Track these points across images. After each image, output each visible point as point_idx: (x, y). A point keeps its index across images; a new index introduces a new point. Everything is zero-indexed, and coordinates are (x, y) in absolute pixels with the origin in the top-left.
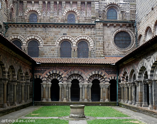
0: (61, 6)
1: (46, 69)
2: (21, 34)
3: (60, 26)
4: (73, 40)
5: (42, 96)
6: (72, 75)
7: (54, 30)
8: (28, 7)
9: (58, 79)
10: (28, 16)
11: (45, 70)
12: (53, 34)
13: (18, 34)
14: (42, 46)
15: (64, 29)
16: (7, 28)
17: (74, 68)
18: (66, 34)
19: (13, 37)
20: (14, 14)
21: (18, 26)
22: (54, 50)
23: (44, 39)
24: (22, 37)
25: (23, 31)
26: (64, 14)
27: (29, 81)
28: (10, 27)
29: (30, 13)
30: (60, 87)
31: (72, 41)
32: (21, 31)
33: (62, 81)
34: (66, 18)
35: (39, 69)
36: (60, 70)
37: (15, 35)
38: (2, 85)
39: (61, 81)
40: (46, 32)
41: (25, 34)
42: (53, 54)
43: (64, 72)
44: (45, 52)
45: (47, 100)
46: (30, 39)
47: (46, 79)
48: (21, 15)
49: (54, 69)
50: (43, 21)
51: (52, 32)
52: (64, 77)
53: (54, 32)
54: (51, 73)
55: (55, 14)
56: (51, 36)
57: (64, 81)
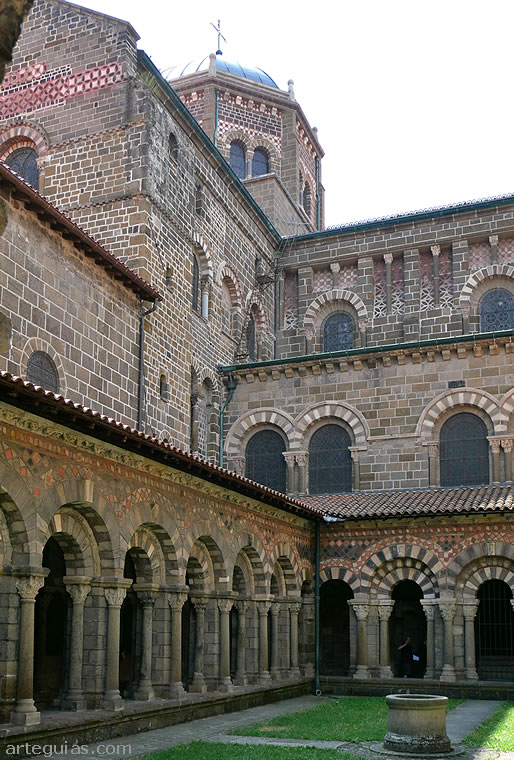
0: (451, 264)
1: (367, 543)
2: (283, 402)
3: (436, 352)
4: (493, 407)
5: (353, 655)
6: (476, 562)
7: (411, 369)
8: (318, 290)
9: (418, 582)
10: (318, 324)
11: (364, 547)
12: (406, 389)
13: (272, 405)
14: (361, 444)
15: (454, 360)
16: (232, 386)
17: (486, 531)
18: (462, 384)
19: (252, 417)
20: (263, 325)
21: (269, 374)
22: (410, 458)
23: (372, 415)
24: (288, 415)
25: (291, 392)
26: (465, 294)
27: (297, 593)
28: (244, 382)
29: (326, 313)
30: (429, 618)
31: (488, 411)
32: (281, 392)
33: (436, 591)
34: (471, 312)
35: (339, 543)
36: (424, 544)
37: (259, 409)
38: (167, 612)
39: (430, 591)
40: (377, 384)
41: (298, 401)
42: (410, 475)
43: (440, 550)
44: (376, 468)
45: (375, 671)
46: (316, 421)
47: (365, 584)
48: (292, 325)
49: (397, 540)
50: (375, 338)
51: (400, 381)
52: (443, 572)
53: (410, 380)
54: (389, 557)
55: (425, 300)
56: (399, 397)
57: (444, 588)
